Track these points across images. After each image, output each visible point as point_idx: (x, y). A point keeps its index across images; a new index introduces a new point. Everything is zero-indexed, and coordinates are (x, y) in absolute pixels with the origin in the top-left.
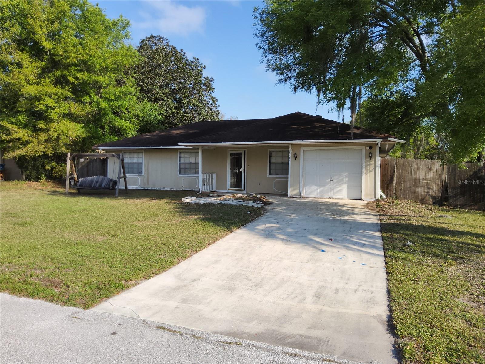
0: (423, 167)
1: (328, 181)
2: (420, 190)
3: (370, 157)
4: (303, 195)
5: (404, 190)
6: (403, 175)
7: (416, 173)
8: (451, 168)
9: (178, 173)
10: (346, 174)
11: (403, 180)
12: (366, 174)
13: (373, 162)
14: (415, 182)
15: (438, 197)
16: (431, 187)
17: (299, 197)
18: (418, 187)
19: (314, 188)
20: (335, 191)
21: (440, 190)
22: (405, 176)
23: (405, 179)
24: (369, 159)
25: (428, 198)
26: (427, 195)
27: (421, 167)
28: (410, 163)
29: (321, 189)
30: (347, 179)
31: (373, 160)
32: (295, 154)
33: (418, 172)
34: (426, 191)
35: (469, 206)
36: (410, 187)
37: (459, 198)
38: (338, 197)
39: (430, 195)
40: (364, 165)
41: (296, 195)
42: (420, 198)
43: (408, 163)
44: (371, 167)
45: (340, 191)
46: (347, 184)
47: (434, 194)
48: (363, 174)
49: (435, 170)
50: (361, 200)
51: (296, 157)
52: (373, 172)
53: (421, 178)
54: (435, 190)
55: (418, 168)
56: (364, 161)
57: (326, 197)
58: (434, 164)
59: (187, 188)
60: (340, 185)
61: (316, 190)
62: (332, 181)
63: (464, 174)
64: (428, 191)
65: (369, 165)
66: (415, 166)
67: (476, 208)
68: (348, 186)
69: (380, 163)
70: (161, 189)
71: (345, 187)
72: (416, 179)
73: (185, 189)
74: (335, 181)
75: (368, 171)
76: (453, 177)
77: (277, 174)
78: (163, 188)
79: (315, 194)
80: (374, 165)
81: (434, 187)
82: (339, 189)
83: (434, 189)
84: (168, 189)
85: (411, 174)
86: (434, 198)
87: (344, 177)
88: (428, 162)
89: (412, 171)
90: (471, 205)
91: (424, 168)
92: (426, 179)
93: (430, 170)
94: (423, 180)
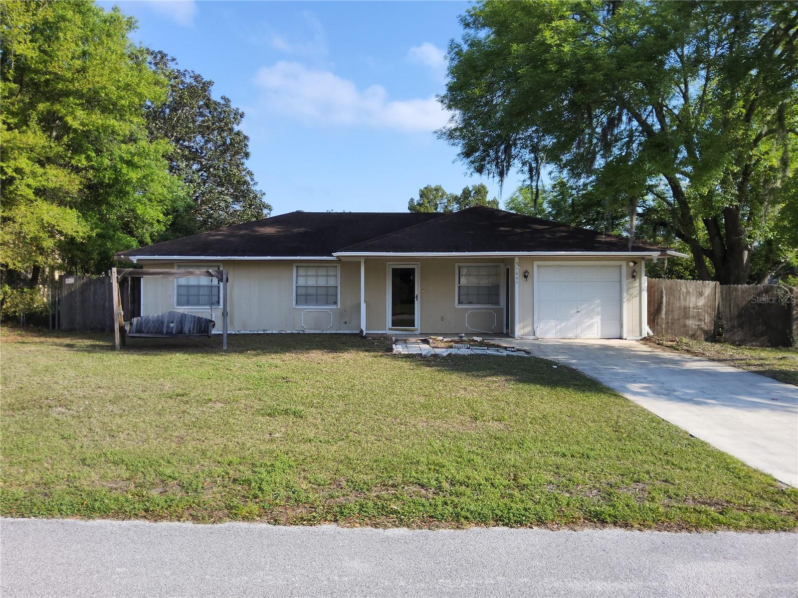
0: (693, 290)
1: (572, 312)
2: (691, 322)
3: (634, 277)
4: (538, 334)
5: (673, 324)
6: (671, 301)
7: (685, 299)
8: (724, 292)
9: (294, 302)
10: (598, 301)
11: (670, 309)
12: (629, 300)
13: (637, 284)
14: (684, 311)
15: (711, 331)
16: (703, 319)
17: (533, 337)
18: (689, 318)
19: (552, 323)
20: (584, 326)
21: (713, 322)
22: (673, 303)
23: (672, 307)
24: (631, 280)
25: (699, 333)
26: (698, 328)
27: (691, 291)
28: (678, 286)
29: (563, 324)
30: (600, 309)
31: (638, 280)
32: (526, 271)
33: (688, 298)
34: (697, 323)
35: (750, 342)
36: (679, 319)
37: (738, 331)
38: (587, 336)
39: (701, 328)
40: (625, 287)
41: (527, 334)
42: (691, 333)
43: (676, 285)
44: (635, 291)
45: (591, 326)
46: (600, 317)
47: (706, 328)
48: (625, 300)
49: (706, 294)
50: (621, 338)
51: (526, 277)
52: (638, 298)
53: (691, 305)
54: (707, 323)
55: (688, 293)
56: (625, 282)
57: (570, 336)
58: (705, 286)
59: (311, 329)
60: (592, 318)
61: (556, 326)
62: (578, 312)
63: (741, 299)
64: (699, 323)
65: (632, 288)
66: (684, 290)
67: (758, 344)
68: (602, 320)
69: (646, 285)
70: (259, 332)
71: (597, 320)
72: (685, 308)
73: (307, 332)
74: (583, 312)
75: (632, 296)
76: (728, 304)
77: (471, 303)
78: (264, 330)
79: (554, 332)
80: (638, 288)
81: (706, 317)
82: (588, 324)
83: (706, 321)
84: (274, 332)
85: (680, 300)
86: (706, 332)
87: (596, 305)
88: (699, 284)
89: (682, 296)
90: (752, 341)
91: (695, 292)
92: (696, 307)
93: (701, 294)
94: (693, 308)
